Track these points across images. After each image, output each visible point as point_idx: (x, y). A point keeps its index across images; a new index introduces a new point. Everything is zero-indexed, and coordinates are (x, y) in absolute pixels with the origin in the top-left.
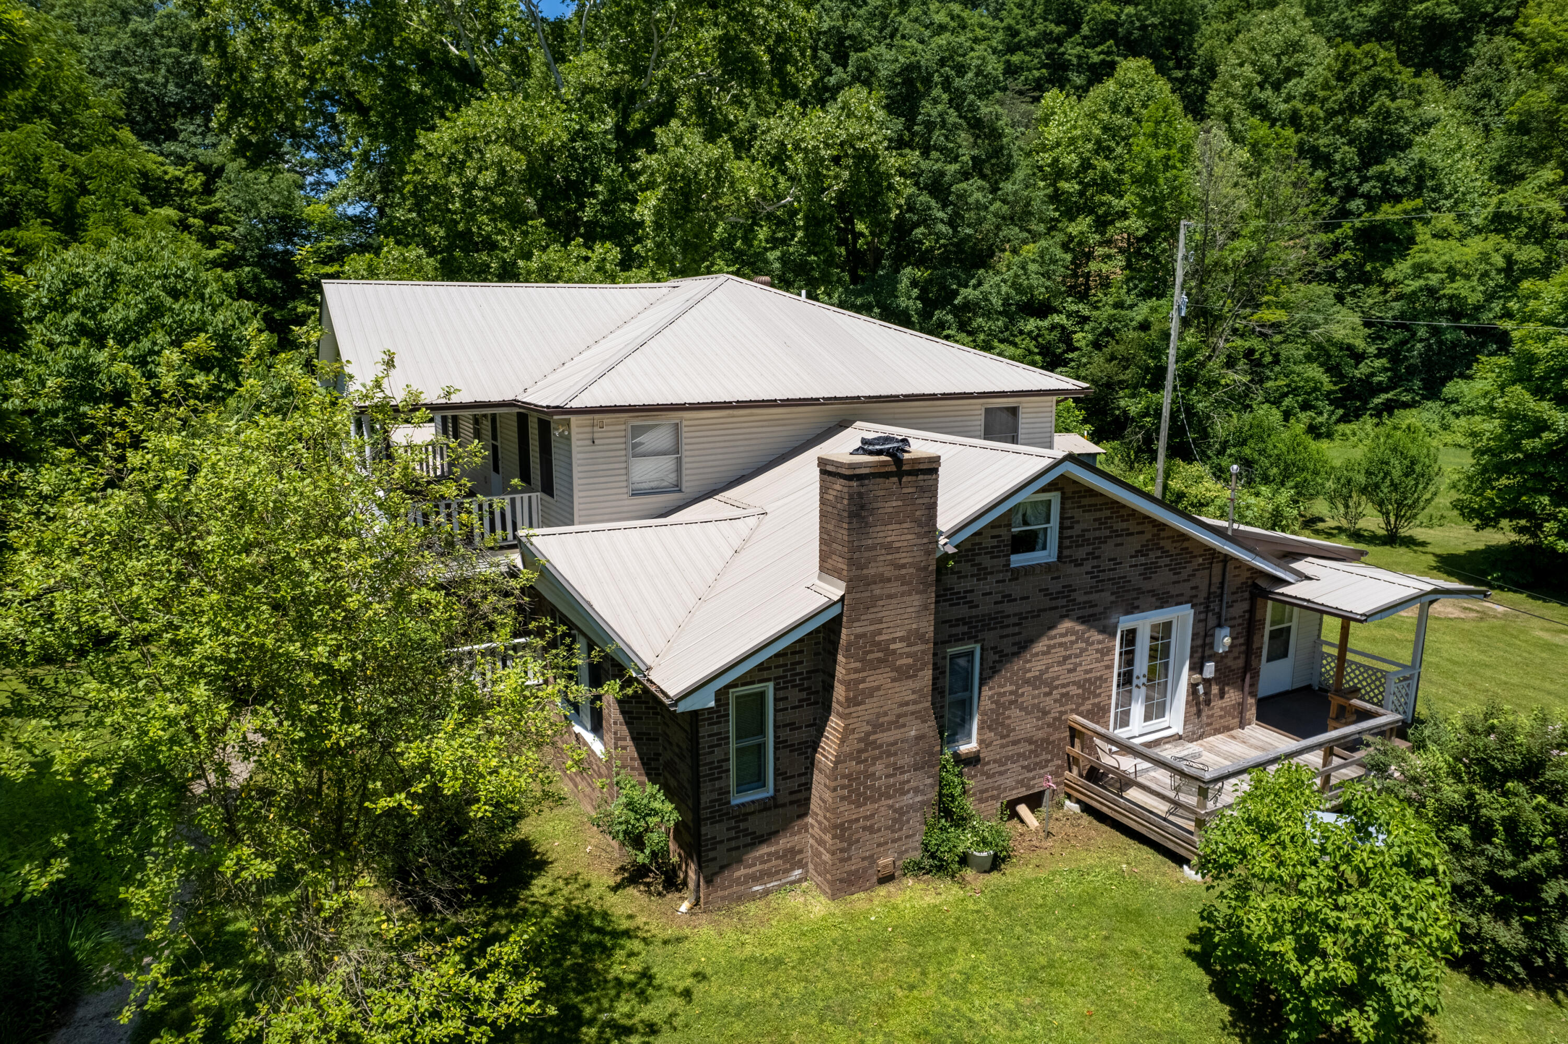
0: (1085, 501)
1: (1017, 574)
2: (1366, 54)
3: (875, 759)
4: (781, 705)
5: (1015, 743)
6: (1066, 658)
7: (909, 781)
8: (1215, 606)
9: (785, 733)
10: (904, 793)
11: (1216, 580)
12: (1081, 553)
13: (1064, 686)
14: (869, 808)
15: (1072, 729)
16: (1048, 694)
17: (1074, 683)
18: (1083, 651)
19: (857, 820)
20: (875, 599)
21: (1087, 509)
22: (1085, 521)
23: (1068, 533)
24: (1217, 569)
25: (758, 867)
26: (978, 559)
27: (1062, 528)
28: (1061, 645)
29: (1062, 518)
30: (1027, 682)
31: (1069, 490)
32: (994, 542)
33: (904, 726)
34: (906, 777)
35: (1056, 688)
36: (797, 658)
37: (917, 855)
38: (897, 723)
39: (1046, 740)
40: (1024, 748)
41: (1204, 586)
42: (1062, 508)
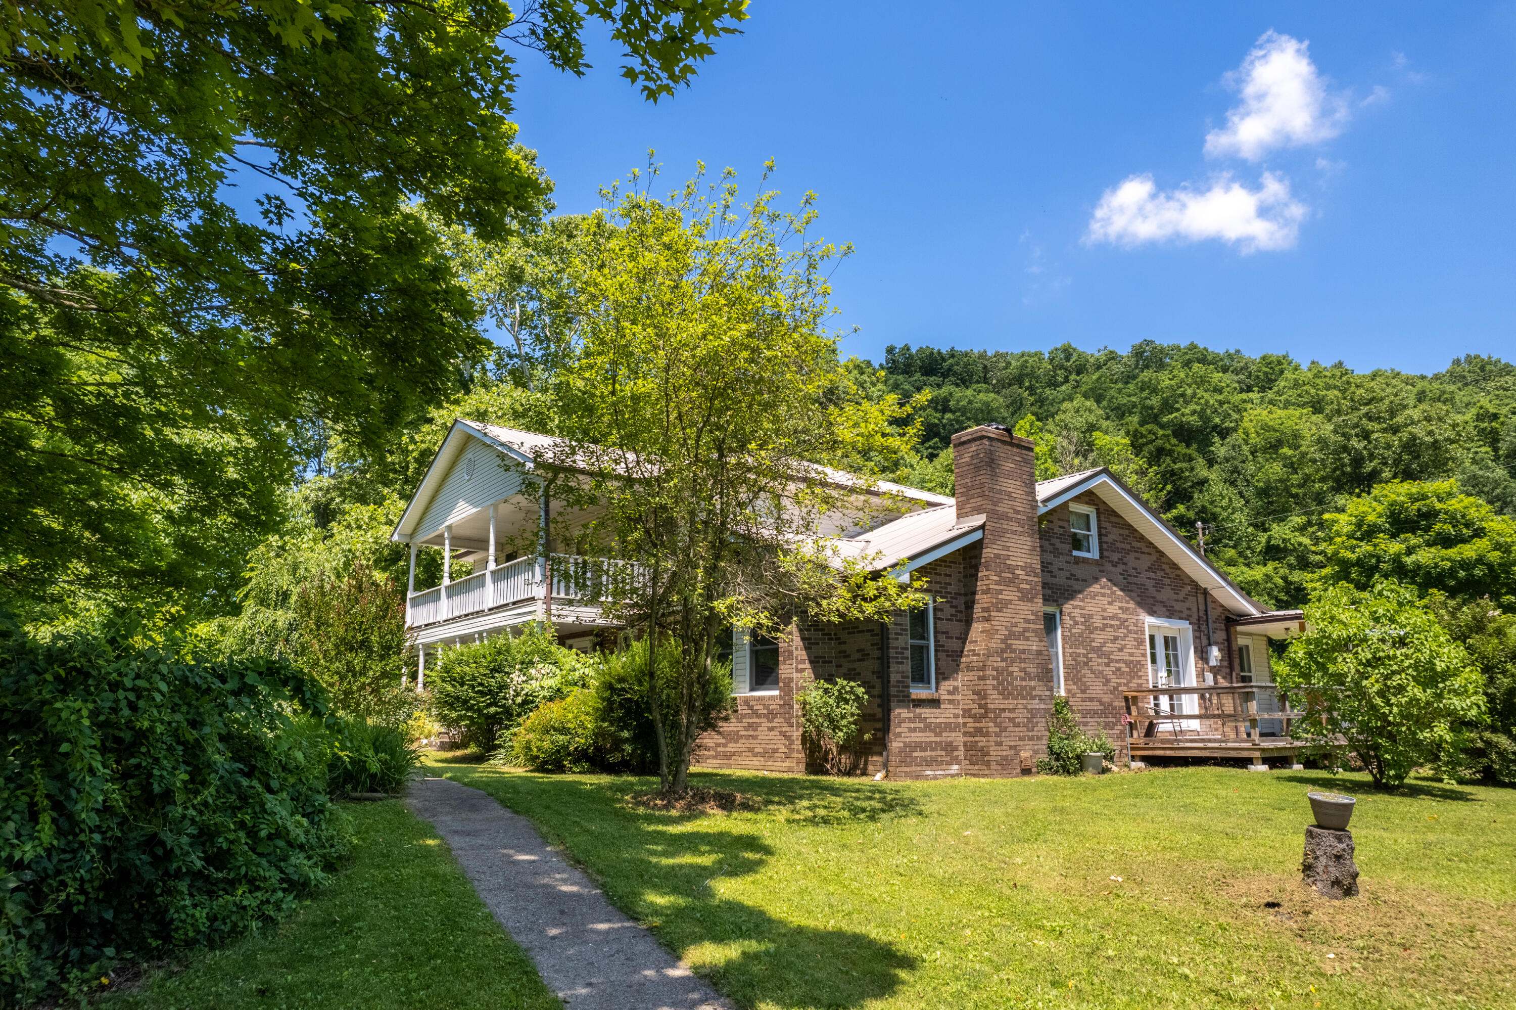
0: (1113, 519)
1: (1078, 560)
2: (1150, 432)
3: (1013, 660)
4: (939, 614)
5: (1091, 700)
6: (1116, 638)
7: (1034, 688)
8: (1204, 627)
9: (942, 638)
10: (1033, 698)
11: (1202, 607)
12: (1115, 557)
13: (1118, 661)
14: (1010, 703)
15: (1126, 699)
16: (1108, 665)
17: (1124, 662)
18: (1126, 636)
19: (1004, 710)
20: (1004, 531)
21: (1116, 525)
22: (1114, 535)
23: (1104, 539)
24: (1201, 598)
25: (928, 753)
26: (1054, 541)
27: (1100, 535)
28: (1111, 626)
29: (1099, 528)
30: (1093, 649)
31: (1102, 508)
32: (1061, 531)
33: (1027, 639)
34: (1033, 683)
35: (1112, 661)
36: (948, 580)
37: (1044, 757)
38: (1022, 636)
39: (1110, 704)
40: (1096, 706)
41: (1195, 609)
42: (1099, 521)
